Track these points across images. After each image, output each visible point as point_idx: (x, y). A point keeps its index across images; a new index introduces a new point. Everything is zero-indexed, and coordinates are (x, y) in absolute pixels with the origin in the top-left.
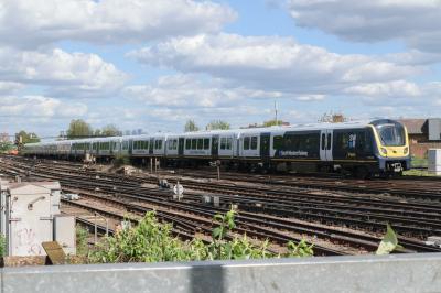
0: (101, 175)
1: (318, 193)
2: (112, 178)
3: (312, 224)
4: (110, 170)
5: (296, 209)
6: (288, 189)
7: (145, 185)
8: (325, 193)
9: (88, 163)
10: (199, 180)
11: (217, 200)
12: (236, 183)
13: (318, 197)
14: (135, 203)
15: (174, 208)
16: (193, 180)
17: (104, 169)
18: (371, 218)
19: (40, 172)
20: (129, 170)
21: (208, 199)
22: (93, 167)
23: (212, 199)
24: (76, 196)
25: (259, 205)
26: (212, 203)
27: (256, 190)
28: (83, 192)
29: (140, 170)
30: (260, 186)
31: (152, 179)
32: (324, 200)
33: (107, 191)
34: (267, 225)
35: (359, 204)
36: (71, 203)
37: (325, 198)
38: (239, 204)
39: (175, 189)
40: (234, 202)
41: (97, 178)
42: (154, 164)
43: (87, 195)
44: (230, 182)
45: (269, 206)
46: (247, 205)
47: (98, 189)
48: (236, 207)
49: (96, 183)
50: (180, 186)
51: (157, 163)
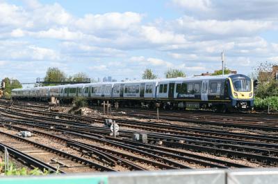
0: (61, 116)
1: (238, 131)
2: (69, 118)
3: (218, 158)
4: (70, 112)
5: (212, 145)
6: (214, 128)
8: (243, 131)
9: (53, 105)
10: (142, 120)
11: (145, 137)
12: (172, 123)
13: (236, 135)
14: (76, 140)
15: (108, 144)
16: (137, 120)
17: (65, 110)
18: (271, 153)
19: (12, 113)
20: (85, 111)
21: (137, 136)
22: (57, 108)
23: (141, 136)
24: (29, 134)
25: (182, 142)
26: (141, 140)
28: (35, 129)
30: (191, 125)
31: (104, 119)
33: (58, 129)
34: (180, 159)
35: (268, 141)
36: (22, 139)
37: (242, 136)
38: (165, 140)
39: (112, 128)
40: (161, 139)
41: (57, 118)
42: (106, 106)
43: (39, 133)
44: (167, 121)
45: (190, 142)
46: (172, 141)
47: (52, 128)
48: (161, 143)
49: (53, 123)
50: (116, 125)
51: (109, 105)
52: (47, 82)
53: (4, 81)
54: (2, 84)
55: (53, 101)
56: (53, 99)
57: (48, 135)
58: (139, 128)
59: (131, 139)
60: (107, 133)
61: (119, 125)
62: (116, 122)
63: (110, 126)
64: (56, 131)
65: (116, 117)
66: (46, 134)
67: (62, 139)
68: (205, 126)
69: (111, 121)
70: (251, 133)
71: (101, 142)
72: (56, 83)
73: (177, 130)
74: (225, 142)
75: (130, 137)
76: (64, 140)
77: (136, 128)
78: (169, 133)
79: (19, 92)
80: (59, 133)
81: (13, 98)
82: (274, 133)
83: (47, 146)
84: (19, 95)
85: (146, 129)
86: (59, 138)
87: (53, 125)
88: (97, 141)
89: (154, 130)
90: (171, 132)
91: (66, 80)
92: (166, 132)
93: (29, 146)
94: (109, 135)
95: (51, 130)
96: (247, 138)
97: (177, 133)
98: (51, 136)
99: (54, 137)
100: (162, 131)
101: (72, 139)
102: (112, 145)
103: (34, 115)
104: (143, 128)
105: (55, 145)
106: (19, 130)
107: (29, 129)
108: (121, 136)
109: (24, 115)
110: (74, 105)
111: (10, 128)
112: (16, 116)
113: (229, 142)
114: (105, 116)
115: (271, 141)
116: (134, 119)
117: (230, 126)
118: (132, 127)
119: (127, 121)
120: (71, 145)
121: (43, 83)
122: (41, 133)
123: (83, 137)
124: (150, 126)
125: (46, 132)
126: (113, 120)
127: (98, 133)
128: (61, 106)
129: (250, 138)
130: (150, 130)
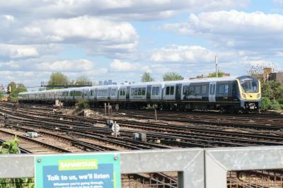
0: (65, 117)
1: (230, 130)
2: (73, 119)
4: (73, 113)
6: (208, 127)
7: (96, 125)
8: (236, 130)
9: (57, 108)
10: (141, 121)
11: (144, 136)
12: (169, 123)
13: (228, 134)
14: (80, 139)
15: (110, 143)
16: (137, 120)
17: (69, 112)
20: (88, 113)
21: (137, 135)
22: (60, 111)
23: (140, 135)
24: (36, 134)
25: (178, 140)
26: (140, 139)
27: (183, 128)
28: (41, 130)
29: (97, 113)
30: (187, 125)
31: (105, 120)
32: (233, 136)
33: (62, 130)
35: (259, 138)
36: (29, 140)
37: (234, 134)
38: (163, 139)
39: (113, 128)
40: (160, 138)
41: (61, 119)
42: (107, 108)
43: (45, 133)
44: (165, 122)
45: (186, 141)
46: (169, 140)
47: (57, 129)
48: (159, 141)
49: (58, 124)
50: (117, 125)
51: (110, 107)
52: (51, 86)
53: (10, 85)
54: (8, 88)
55: (58, 103)
56: (57, 102)
57: (54, 136)
58: (139, 128)
59: (131, 138)
60: (109, 133)
61: (120, 125)
62: (117, 123)
63: (111, 126)
64: (60, 131)
65: (116, 118)
66: (52, 135)
67: (67, 139)
68: (200, 126)
69: (112, 122)
70: (243, 132)
71: (103, 141)
72: (60, 87)
73: (174, 129)
74: (219, 140)
75: (130, 136)
76: (69, 140)
77: (135, 128)
78: (166, 133)
79: (25, 95)
80: (64, 133)
81: (20, 101)
82: (264, 131)
83: (53, 145)
84: (25, 98)
85: (145, 129)
86: (64, 138)
87: (58, 126)
88: (100, 140)
89: (153, 130)
90: (169, 132)
91: (69, 84)
92: (164, 131)
93: (37, 146)
94: (110, 134)
95: (56, 130)
96: (239, 136)
97: (173, 132)
98: (56, 136)
99: (59, 137)
100: (160, 131)
101: (76, 139)
102: (114, 144)
103: (39, 117)
104: (142, 128)
105: (60, 145)
106: (27, 131)
107: (35, 130)
108: (122, 135)
109: (30, 117)
110: (77, 107)
111: (17, 129)
112: (23, 118)
113: (222, 140)
114: (107, 117)
115: (261, 138)
116: (133, 119)
117: (223, 125)
118: (132, 127)
119: (127, 122)
120: (76, 144)
121: (47, 86)
122: (47, 134)
123: (86, 137)
124: (149, 126)
125: (51, 133)
126: (114, 120)
127: (101, 133)
128: (64, 108)
129: (242, 136)
130: (149, 129)
